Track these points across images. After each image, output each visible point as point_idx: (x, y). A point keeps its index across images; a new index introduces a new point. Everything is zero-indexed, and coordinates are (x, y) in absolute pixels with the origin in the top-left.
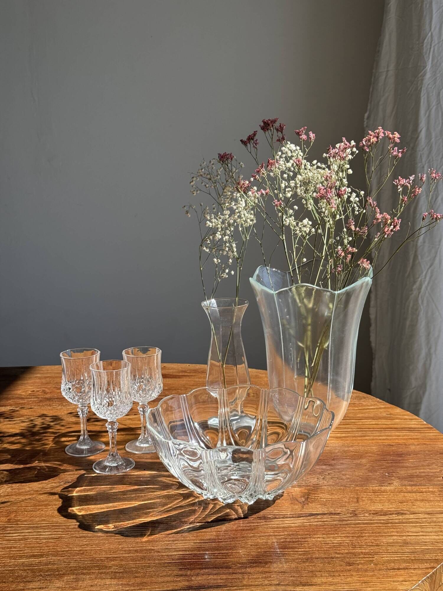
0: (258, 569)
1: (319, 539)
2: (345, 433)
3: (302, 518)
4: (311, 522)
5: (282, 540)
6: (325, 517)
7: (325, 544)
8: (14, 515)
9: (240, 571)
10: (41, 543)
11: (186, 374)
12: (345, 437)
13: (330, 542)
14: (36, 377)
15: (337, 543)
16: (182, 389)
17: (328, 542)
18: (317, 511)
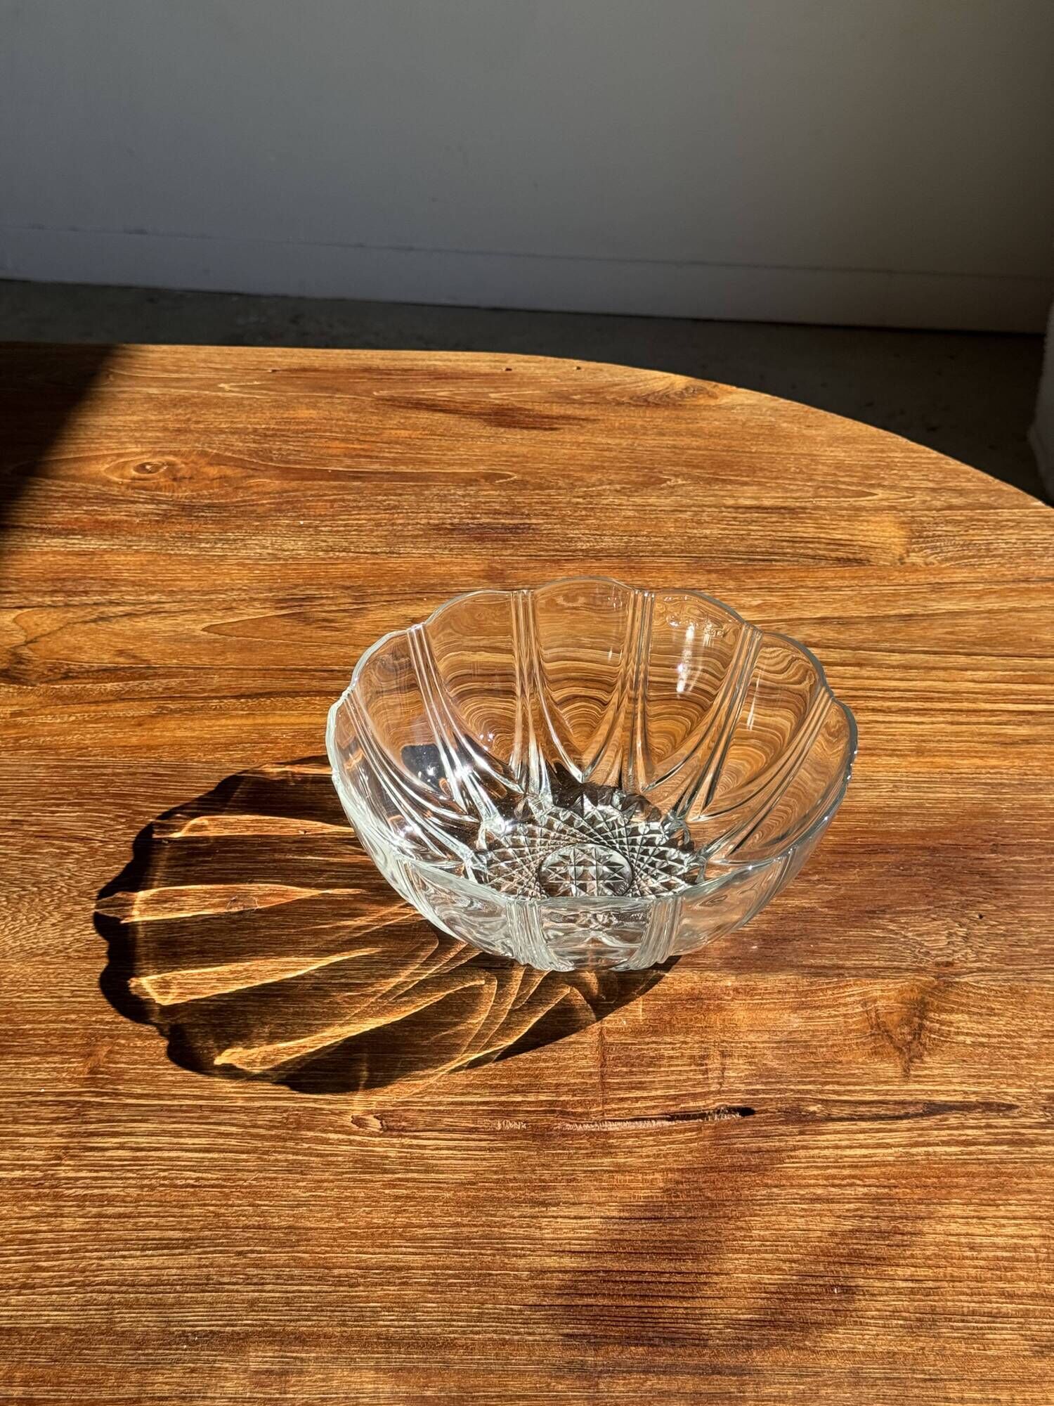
0: (783, 1355)
1: (954, 1227)
2: (1028, 723)
3: (905, 1124)
4: (929, 1145)
5: (848, 1225)
6: (972, 1122)
7: (972, 1249)
8: (106, 1049)
9: (731, 1361)
10: (182, 1187)
11: (570, 410)
12: (1027, 741)
13: (986, 1241)
14: (150, 398)
15: (1004, 1248)
16: (561, 483)
17: (978, 1240)
18: (947, 1092)
